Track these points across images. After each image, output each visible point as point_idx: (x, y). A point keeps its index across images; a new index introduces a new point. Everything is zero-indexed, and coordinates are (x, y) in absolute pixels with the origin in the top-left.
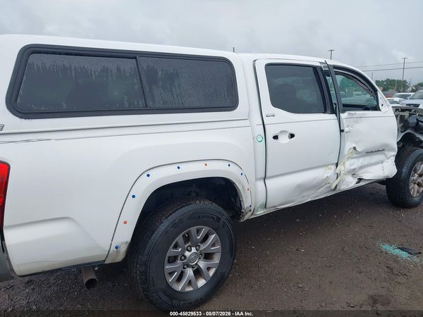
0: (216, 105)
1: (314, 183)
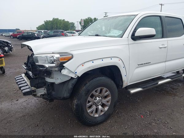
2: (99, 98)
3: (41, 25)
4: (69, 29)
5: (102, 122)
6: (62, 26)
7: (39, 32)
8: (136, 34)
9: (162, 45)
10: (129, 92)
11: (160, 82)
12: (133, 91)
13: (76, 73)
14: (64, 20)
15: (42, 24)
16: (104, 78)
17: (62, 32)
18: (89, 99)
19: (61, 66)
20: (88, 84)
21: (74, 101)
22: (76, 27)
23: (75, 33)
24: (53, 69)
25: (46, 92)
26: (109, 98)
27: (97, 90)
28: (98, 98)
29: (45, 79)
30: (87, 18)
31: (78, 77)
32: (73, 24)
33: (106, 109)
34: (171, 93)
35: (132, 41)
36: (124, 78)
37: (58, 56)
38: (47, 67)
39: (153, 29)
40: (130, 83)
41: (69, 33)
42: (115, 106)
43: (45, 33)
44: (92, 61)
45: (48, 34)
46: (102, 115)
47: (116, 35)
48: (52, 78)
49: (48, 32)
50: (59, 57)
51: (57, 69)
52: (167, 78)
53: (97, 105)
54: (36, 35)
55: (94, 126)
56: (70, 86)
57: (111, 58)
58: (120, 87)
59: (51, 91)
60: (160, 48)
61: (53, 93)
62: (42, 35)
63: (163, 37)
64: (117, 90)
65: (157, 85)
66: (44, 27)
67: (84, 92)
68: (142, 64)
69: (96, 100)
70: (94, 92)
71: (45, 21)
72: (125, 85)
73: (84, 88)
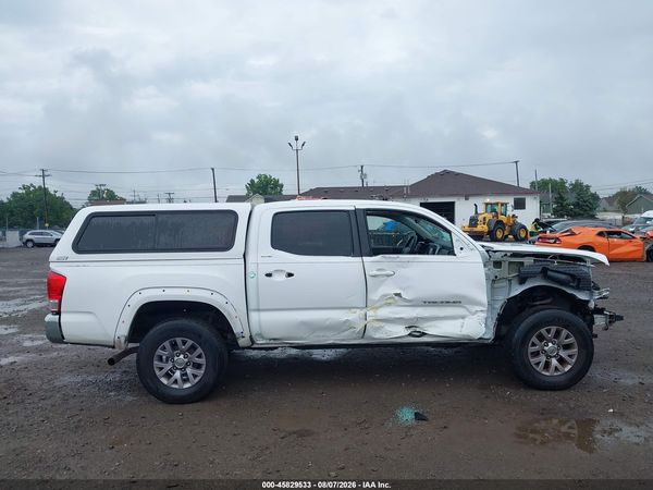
0: (210, 246)
1: (328, 323)
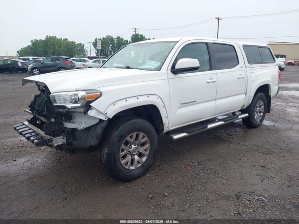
2: (135, 145)
3: (25, 47)
4: (75, 55)
5: (139, 177)
6: (63, 50)
7: (24, 59)
8: (177, 67)
9: (210, 79)
10: (172, 138)
11: (210, 126)
12: (176, 137)
13: (106, 114)
14: (66, 39)
15: (27, 46)
16: (140, 120)
17: (66, 59)
18: (123, 146)
19: (87, 106)
20: (121, 128)
21: (103, 150)
22: (87, 51)
23: (87, 61)
24: (77, 110)
25: (65, 142)
26: (148, 146)
27: (132, 135)
28: (133, 146)
29: (63, 124)
30: (106, 37)
31: (109, 118)
32: (81, 46)
33: (144, 159)
34: (226, 141)
35: (172, 75)
36: (165, 120)
37: (83, 93)
38: (70, 107)
39: (196, 61)
40: (172, 127)
41: (76, 60)
42: (154, 156)
43: (35, 61)
44: (126, 99)
45: (42, 64)
46: (139, 167)
47: (153, 68)
48: (73, 123)
49: (41, 59)
50: (84, 96)
51: (82, 110)
52: (220, 120)
53: (132, 155)
54: (20, 64)
55: (131, 181)
56: (99, 130)
57: (148, 95)
58: (160, 132)
59: (71, 140)
60: (208, 83)
61: (75, 142)
62: (31, 65)
63: (211, 69)
64: (156, 135)
65: (206, 129)
66: (30, 51)
67: (116, 138)
68: (186, 103)
69: (131, 148)
70: (128, 138)
71: (31, 41)
72: (166, 129)
73: (117, 132)
